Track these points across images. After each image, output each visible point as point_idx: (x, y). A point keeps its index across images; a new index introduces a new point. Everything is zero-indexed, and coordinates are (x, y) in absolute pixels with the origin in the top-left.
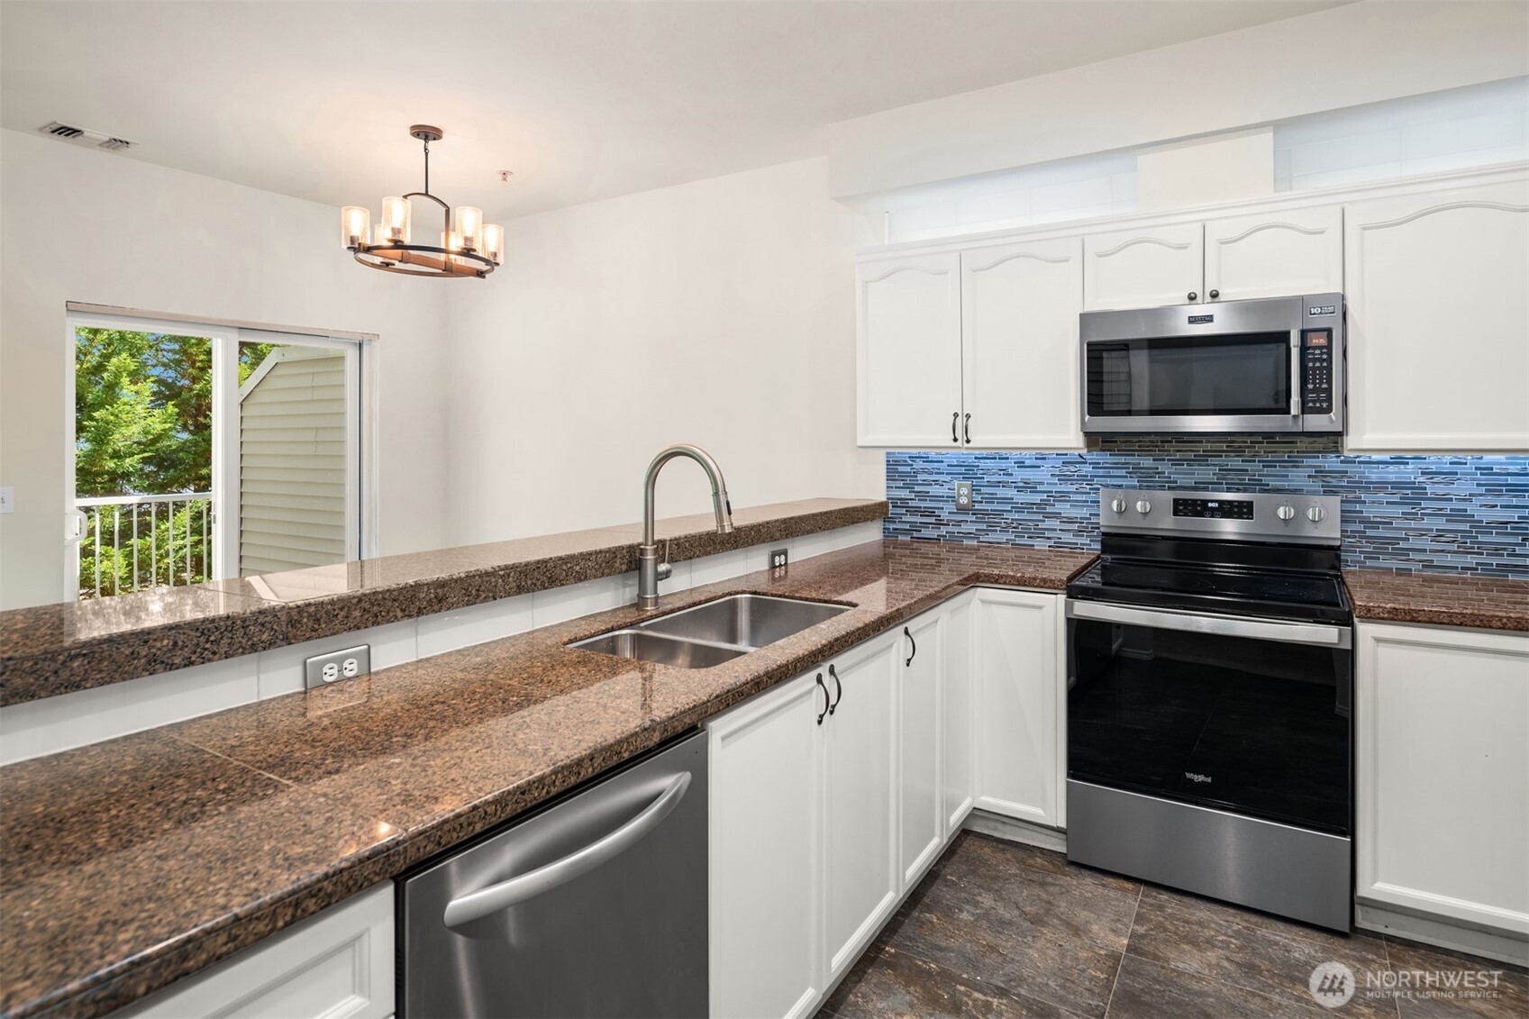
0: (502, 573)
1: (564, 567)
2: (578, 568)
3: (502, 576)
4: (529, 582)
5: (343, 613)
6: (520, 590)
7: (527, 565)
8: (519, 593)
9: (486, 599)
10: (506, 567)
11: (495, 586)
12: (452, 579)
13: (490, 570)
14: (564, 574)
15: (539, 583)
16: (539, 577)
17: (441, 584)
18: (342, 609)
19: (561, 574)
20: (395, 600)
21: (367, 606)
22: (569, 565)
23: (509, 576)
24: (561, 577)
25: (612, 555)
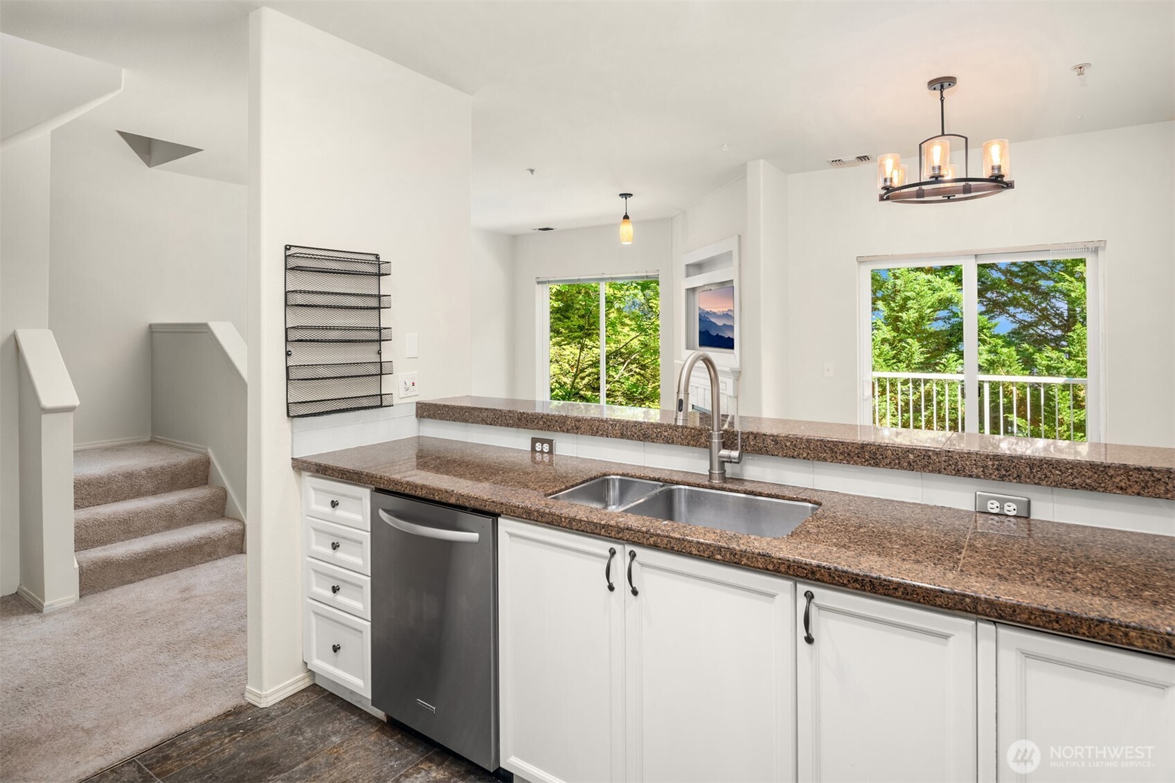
0: (611, 423)
1: (655, 430)
2: (666, 434)
3: (611, 425)
4: (629, 433)
5: (536, 421)
6: (622, 436)
7: (627, 422)
8: (622, 438)
9: (602, 435)
10: (614, 420)
11: (608, 429)
12: (583, 418)
13: (605, 419)
14: (655, 435)
15: (636, 436)
16: (636, 431)
17: (578, 420)
18: (536, 419)
19: (652, 434)
20: (557, 421)
21: (545, 420)
22: (659, 430)
23: (616, 426)
24: (653, 437)
25: (697, 432)
